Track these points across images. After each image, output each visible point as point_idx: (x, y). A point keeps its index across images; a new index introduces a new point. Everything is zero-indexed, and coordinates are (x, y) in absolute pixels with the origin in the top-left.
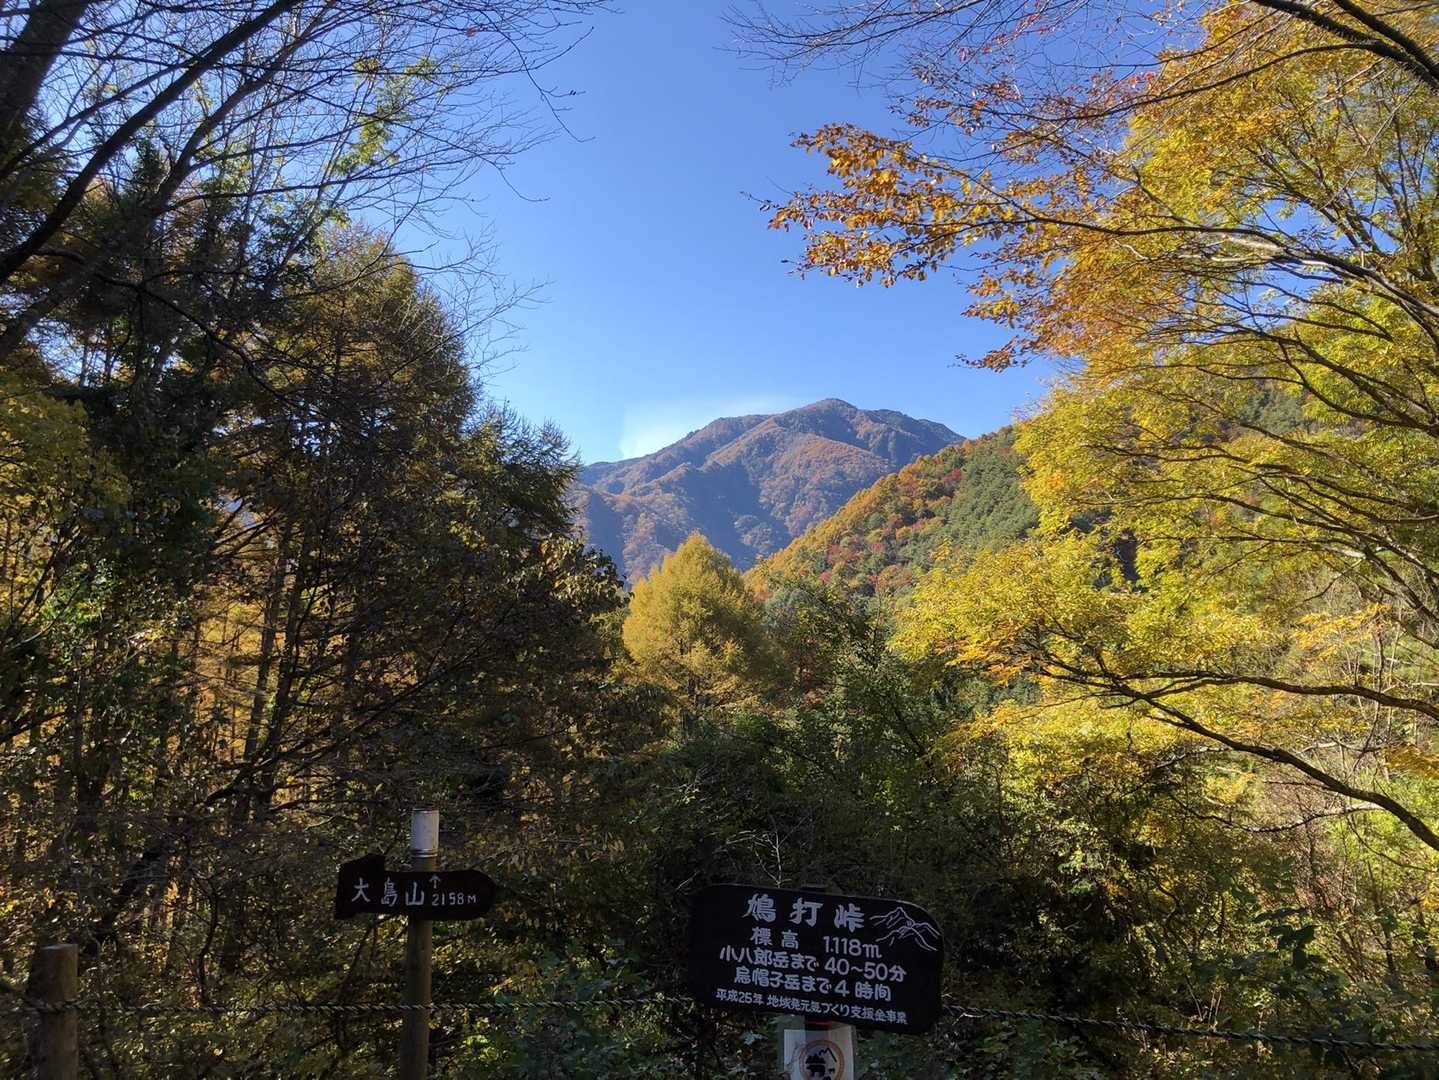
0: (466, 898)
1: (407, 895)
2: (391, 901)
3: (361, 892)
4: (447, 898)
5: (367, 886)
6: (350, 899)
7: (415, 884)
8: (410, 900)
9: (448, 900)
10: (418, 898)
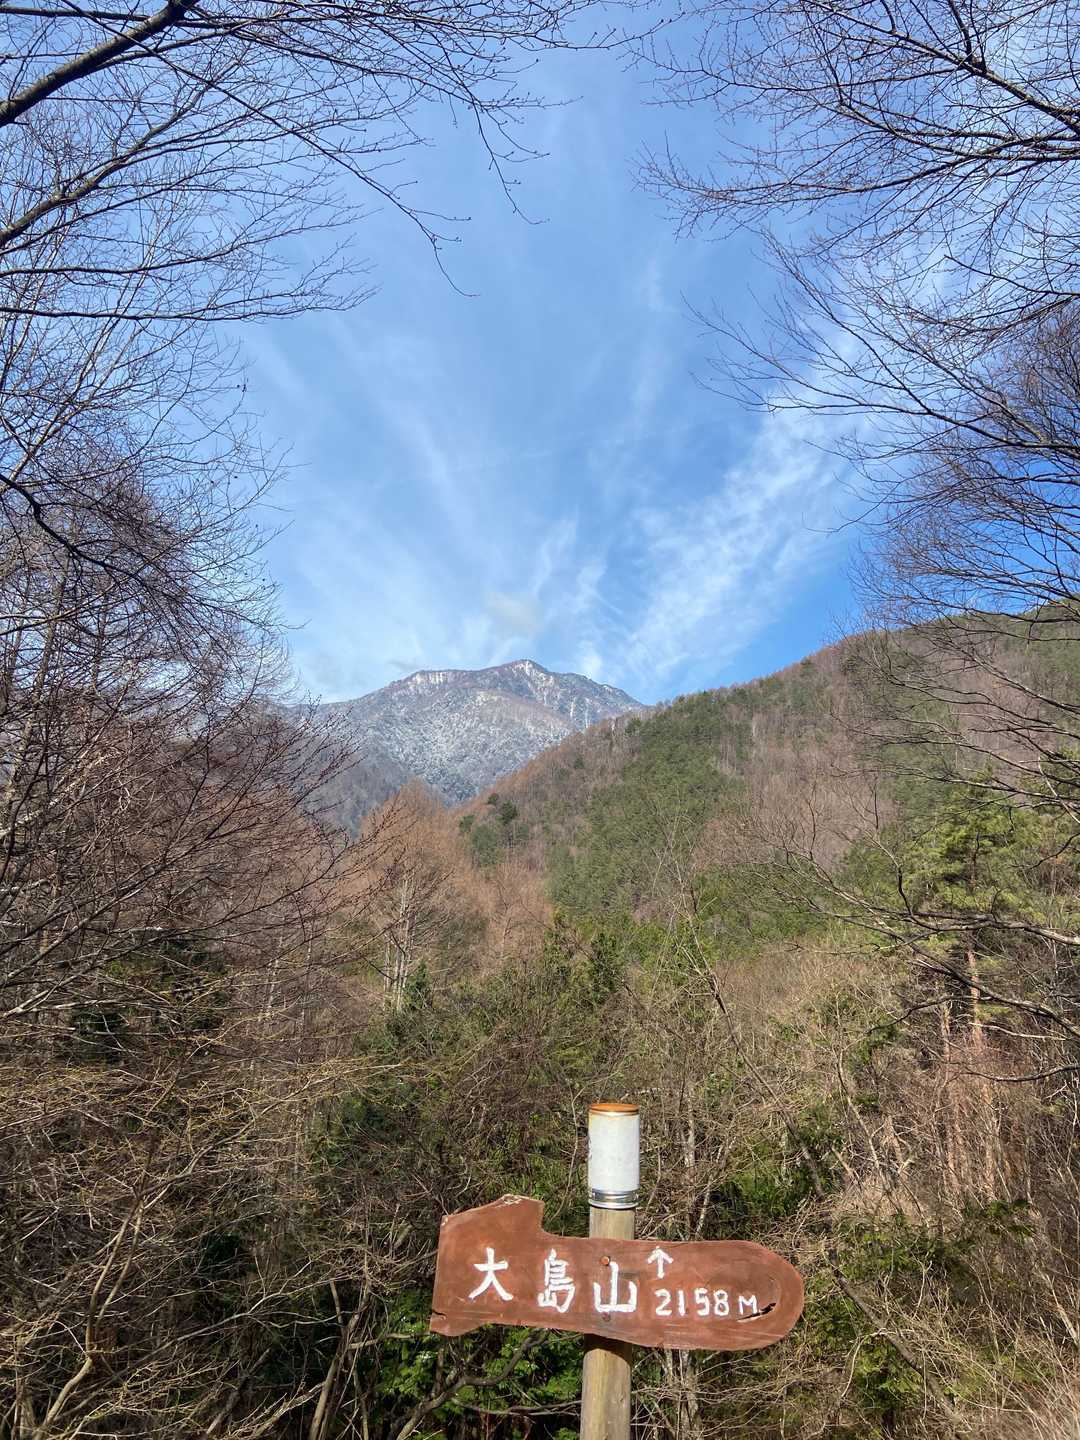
0: (734, 1304)
1: (597, 1287)
2: (561, 1302)
3: (490, 1279)
4: (690, 1297)
5: (504, 1265)
6: (465, 1294)
7: (615, 1267)
8: (606, 1300)
9: (691, 1307)
10: (623, 1298)
